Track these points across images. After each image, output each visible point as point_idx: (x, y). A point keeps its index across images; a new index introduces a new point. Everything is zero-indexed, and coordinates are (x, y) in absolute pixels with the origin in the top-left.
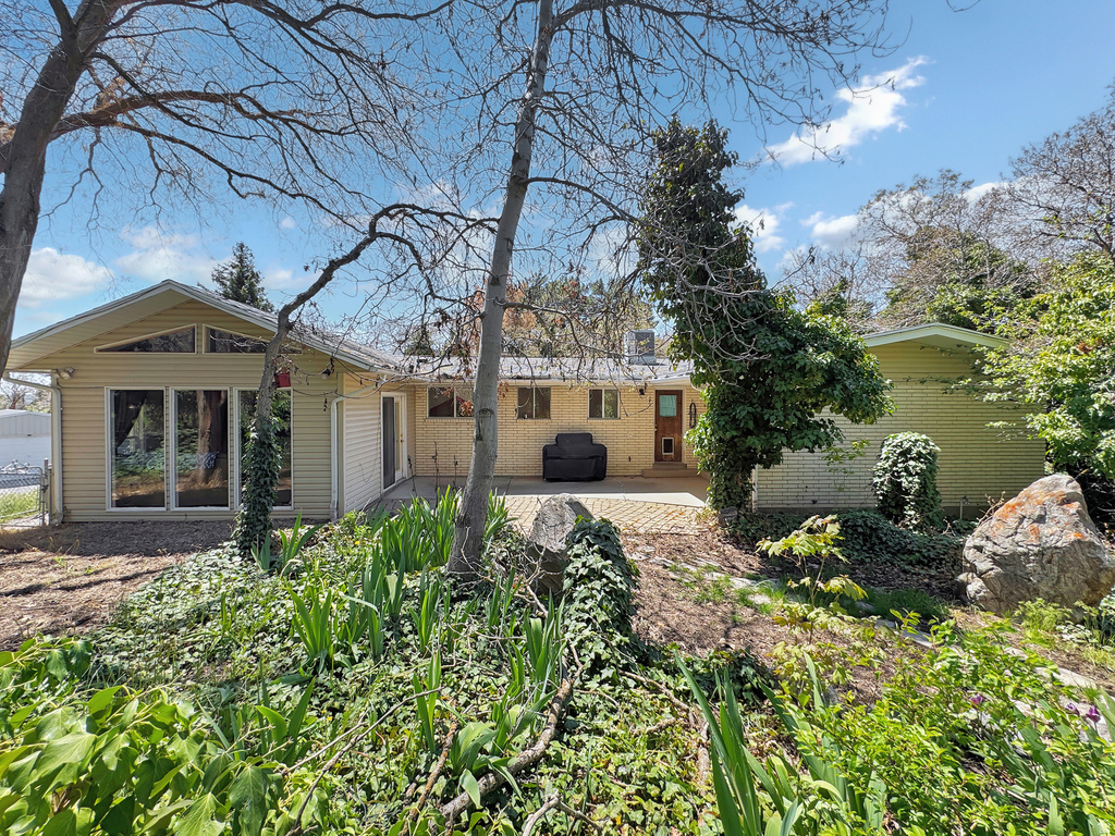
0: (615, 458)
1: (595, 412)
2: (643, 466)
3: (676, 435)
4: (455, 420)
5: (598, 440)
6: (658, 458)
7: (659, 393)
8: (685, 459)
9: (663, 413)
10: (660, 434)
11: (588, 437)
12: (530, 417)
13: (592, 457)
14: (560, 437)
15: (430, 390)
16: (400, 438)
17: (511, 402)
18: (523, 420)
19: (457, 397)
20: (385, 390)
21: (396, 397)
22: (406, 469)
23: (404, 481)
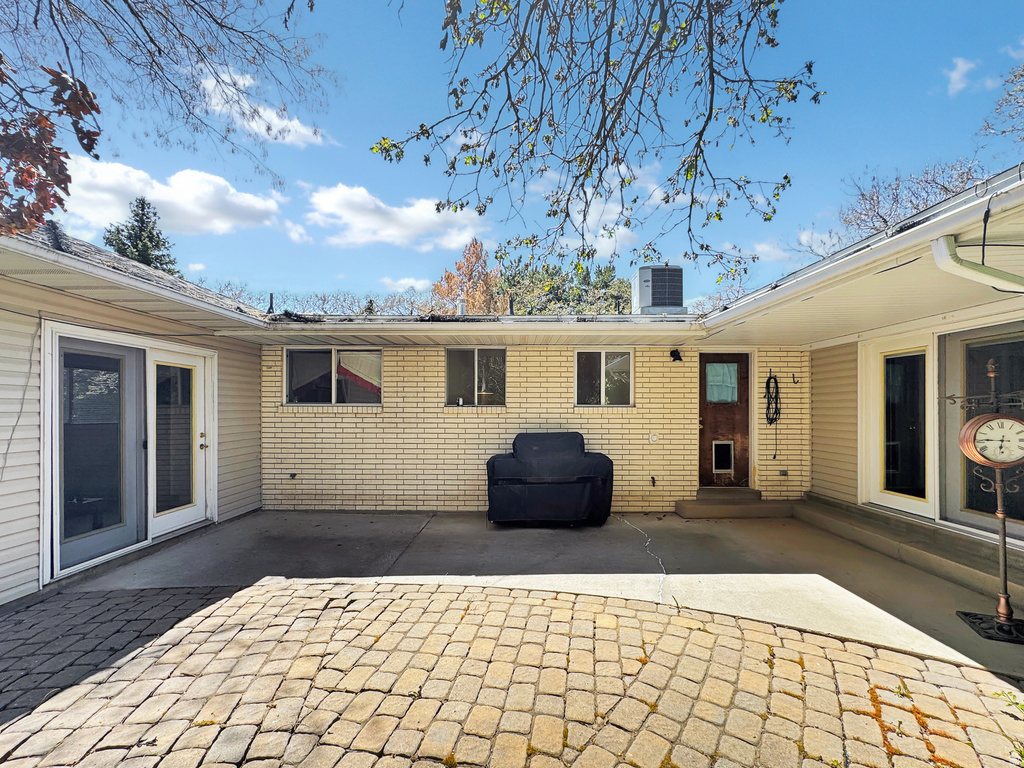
0: (629, 481)
1: (588, 393)
2: (678, 495)
3: (738, 437)
4: (333, 407)
5: (594, 445)
6: (705, 478)
7: (706, 359)
8: (756, 481)
9: (713, 396)
10: (709, 435)
11: (575, 439)
12: (469, 402)
13: (581, 480)
14: (523, 441)
15: (291, 354)
16: (197, 441)
17: (436, 376)
18: (455, 409)
19: (340, 368)
20: (75, 322)
21: (162, 353)
22: (213, 501)
23: (205, 527)
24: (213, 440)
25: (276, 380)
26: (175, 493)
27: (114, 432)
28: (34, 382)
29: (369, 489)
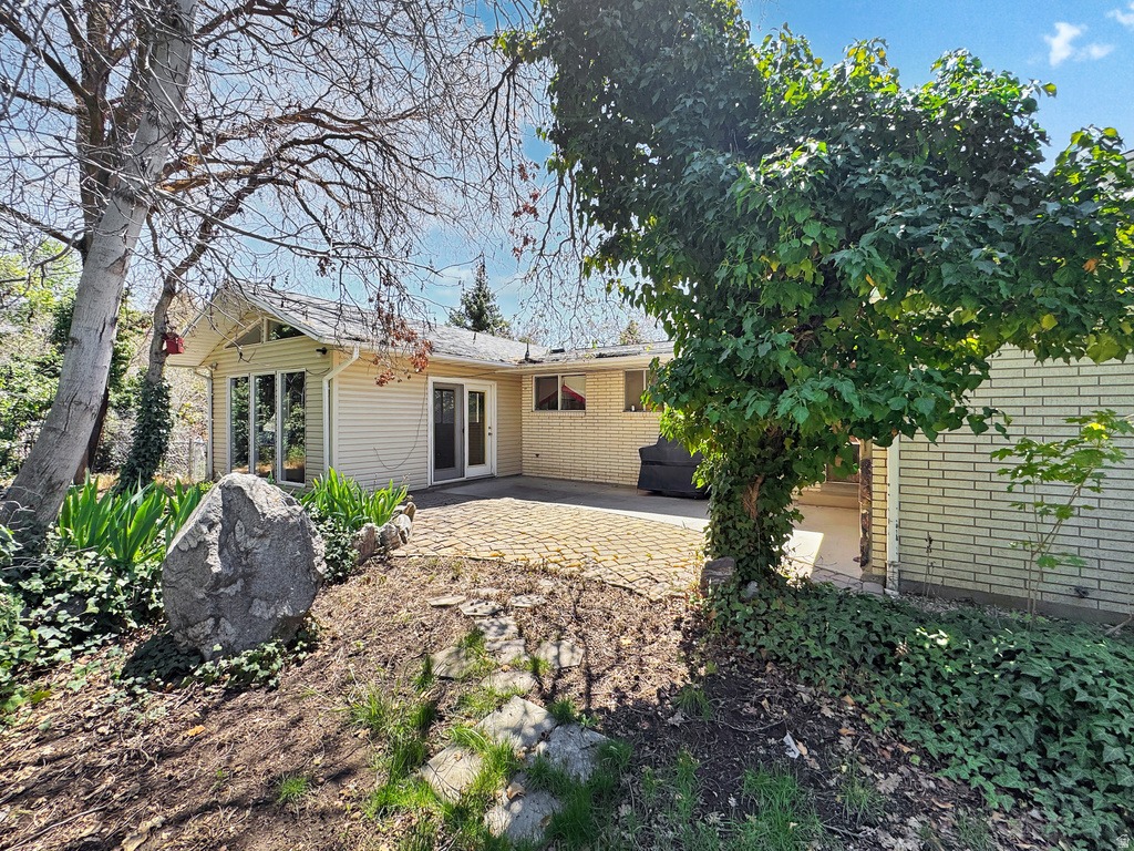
4: (559, 413)
12: (638, 409)
15: (538, 379)
16: (487, 431)
17: (617, 390)
18: (629, 413)
19: (564, 386)
20: (438, 375)
21: (471, 385)
22: (495, 465)
23: (491, 478)
24: (494, 431)
25: (529, 396)
26: (478, 457)
27: (452, 426)
28: (425, 412)
29: (578, 466)
